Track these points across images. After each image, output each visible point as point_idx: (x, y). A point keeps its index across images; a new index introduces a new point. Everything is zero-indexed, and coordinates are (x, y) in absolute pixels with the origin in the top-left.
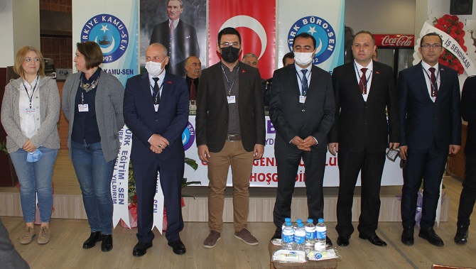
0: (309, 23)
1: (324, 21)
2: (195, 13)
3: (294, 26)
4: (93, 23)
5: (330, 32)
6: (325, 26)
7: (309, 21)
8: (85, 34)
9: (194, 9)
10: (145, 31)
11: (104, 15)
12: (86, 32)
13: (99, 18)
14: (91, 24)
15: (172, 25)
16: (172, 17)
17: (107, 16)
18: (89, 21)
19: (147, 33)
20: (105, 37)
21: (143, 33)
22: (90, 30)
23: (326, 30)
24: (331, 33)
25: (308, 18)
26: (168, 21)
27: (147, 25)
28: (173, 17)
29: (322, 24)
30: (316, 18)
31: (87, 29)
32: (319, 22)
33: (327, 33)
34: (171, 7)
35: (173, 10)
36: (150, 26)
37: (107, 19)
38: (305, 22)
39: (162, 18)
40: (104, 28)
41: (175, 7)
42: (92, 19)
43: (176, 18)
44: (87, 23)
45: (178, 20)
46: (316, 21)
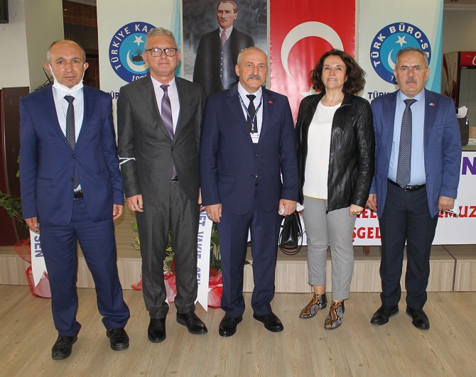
0: (398, 31)
1: (416, 29)
2: (253, 18)
3: (378, 35)
4: (124, 33)
5: (423, 43)
6: (418, 35)
7: (397, 28)
8: (115, 48)
9: (252, 14)
10: (190, 43)
11: (137, 23)
12: (116, 45)
13: (131, 26)
14: (122, 35)
15: (223, 34)
16: (223, 24)
17: (142, 25)
18: (119, 32)
19: (192, 46)
20: (139, 52)
21: (187, 46)
22: (121, 42)
23: (418, 40)
24: (426, 44)
25: (396, 25)
26: (218, 30)
27: (191, 35)
28: (225, 24)
29: (414, 32)
30: (407, 25)
31: (117, 41)
32: (410, 30)
33: (421, 44)
34: (222, 12)
35: (225, 15)
36: (196, 37)
37: (141, 27)
38: (392, 30)
39: (211, 27)
40: (138, 40)
41: (227, 12)
42: (122, 29)
43: (229, 26)
44: (116, 34)
45: (232, 28)
46: (406, 29)
